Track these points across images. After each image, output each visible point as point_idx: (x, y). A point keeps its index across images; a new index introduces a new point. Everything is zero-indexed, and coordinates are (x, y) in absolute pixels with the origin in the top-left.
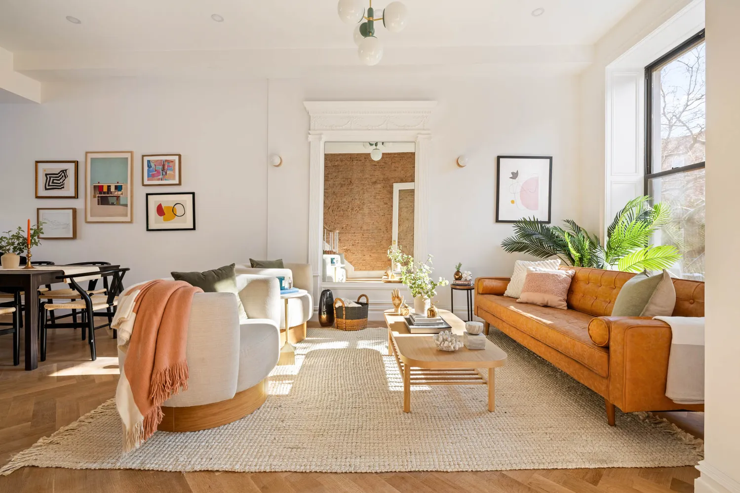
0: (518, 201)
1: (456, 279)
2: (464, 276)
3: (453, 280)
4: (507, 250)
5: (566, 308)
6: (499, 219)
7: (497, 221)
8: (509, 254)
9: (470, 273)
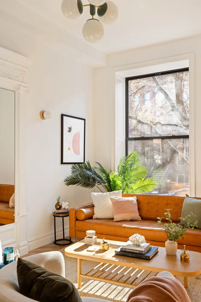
0: (71, 148)
1: (57, 209)
2: (63, 207)
3: (54, 210)
4: (66, 184)
5: (141, 220)
6: (64, 162)
7: (62, 163)
8: (67, 186)
9: (67, 203)
